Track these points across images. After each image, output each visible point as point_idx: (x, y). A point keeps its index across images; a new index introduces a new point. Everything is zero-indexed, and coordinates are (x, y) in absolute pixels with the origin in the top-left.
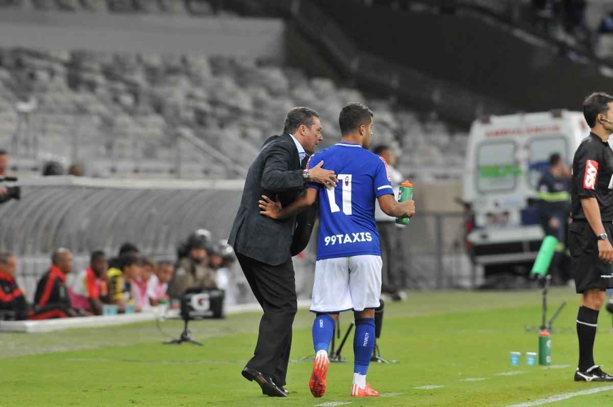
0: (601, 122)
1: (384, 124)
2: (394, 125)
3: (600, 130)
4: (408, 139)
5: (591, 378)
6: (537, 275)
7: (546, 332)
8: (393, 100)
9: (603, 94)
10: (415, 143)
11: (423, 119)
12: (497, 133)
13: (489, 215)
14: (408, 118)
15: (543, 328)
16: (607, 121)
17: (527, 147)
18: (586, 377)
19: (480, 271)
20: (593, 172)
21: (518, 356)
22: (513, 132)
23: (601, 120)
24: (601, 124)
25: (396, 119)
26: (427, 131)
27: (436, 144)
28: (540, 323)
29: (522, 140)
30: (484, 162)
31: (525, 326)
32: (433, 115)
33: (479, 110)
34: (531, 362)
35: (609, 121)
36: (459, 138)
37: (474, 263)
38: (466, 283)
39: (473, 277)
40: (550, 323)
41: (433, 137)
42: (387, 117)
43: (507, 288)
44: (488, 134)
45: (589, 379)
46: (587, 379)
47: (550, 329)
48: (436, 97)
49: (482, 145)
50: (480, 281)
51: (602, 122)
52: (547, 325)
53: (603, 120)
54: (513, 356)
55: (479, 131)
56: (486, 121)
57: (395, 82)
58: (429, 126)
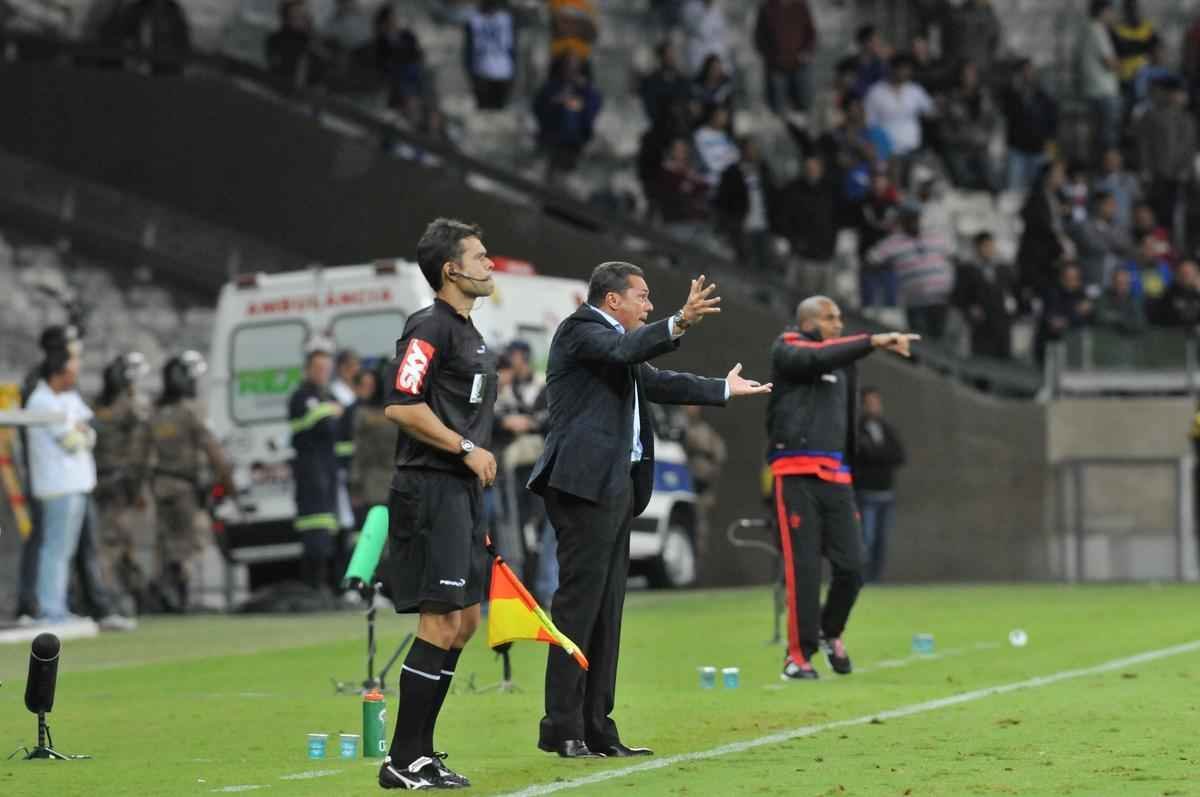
0: (452, 277)
1: (50, 293)
2: (68, 295)
3: (452, 295)
4: (95, 320)
5: (417, 785)
6: (356, 580)
7: (375, 693)
8: (64, 245)
9: (452, 223)
10: (109, 329)
11: (124, 282)
12: (269, 307)
13: (257, 466)
14: (95, 280)
15: (369, 685)
16: (463, 276)
17: (328, 333)
18: (408, 782)
19: (241, 575)
20: (419, 362)
21: (323, 742)
22: (301, 306)
23: (451, 274)
24: (452, 281)
25: (71, 283)
26: (131, 306)
27: (150, 329)
28: (365, 677)
29: (318, 319)
30: (243, 363)
31: (334, 682)
32: (144, 274)
33: (233, 263)
34: (348, 751)
35: (466, 275)
36: (194, 317)
37: (230, 562)
38: (216, 600)
39: (228, 590)
40: (383, 676)
41: (143, 317)
42: (54, 279)
43: (295, 610)
44: (252, 310)
45: (412, 786)
46: (409, 786)
47: (383, 686)
48: (149, 238)
49: (239, 329)
50: (241, 597)
51: (454, 278)
52: (377, 680)
53: (454, 274)
54: (315, 740)
55: (233, 303)
56: (248, 284)
57: (67, 212)
58: (137, 295)
